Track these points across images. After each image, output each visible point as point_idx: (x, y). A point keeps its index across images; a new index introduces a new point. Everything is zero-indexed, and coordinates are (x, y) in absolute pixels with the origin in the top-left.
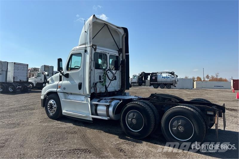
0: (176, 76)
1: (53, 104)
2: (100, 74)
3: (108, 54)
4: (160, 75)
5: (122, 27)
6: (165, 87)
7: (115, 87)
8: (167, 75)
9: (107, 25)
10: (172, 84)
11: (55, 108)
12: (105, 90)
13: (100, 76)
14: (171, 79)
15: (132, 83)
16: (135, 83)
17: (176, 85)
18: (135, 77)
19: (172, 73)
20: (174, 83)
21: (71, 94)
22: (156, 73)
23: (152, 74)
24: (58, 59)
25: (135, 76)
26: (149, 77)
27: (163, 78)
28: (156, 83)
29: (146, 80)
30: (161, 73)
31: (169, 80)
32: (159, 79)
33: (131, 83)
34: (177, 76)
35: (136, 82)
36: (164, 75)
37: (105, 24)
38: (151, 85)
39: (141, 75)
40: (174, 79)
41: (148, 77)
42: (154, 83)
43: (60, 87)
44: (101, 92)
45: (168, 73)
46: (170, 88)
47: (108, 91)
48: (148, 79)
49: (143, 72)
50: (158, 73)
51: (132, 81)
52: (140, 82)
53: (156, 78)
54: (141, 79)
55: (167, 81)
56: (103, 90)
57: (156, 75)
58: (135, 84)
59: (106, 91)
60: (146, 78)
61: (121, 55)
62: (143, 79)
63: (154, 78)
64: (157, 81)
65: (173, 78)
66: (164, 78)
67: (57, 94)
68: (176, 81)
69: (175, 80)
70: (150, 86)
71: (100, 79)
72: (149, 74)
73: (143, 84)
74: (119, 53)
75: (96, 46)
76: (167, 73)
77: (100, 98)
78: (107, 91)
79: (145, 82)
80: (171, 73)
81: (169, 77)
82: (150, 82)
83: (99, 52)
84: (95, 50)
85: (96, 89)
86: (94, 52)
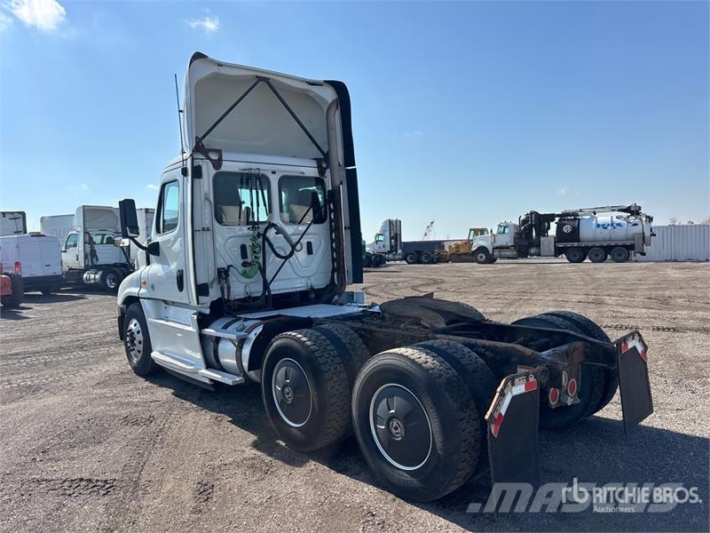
0: (644, 219)
1: (136, 333)
2: (242, 241)
3: (274, 173)
4: (588, 217)
5: (326, 82)
6: (609, 257)
7: (309, 278)
8: (614, 218)
9: (266, 80)
10: (631, 247)
11: (140, 342)
12: (262, 290)
13: (243, 248)
14: (627, 228)
15: (497, 248)
16: (508, 248)
17: (646, 248)
18: (507, 231)
19: (634, 211)
20: (638, 243)
21: (174, 303)
22: (575, 214)
23: (563, 216)
24: (120, 202)
25: (505, 227)
26: (553, 226)
27: (601, 228)
28: (576, 244)
29: (542, 239)
30: (595, 213)
31: (619, 234)
32: (587, 233)
33: (494, 249)
34: (650, 219)
35: (510, 244)
36: (603, 218)
37: (257, 77)
38: (558, 252)
39: (524, 222)
40: (638, 229)
41: (549, 228)
42: (569, 245)
43: (145, 283)
44: (250, 297)
45: (619, 211)
46: (627, 260)
47: (272, 293)
48: (549, 234)
49: (532, 213)
50: (581, 211)
51: (494, 242)
52: (523, 243)
53: (576, 231)
54: (523, 236)
55: (613, 236)
56: (257, 289)
57: (575, 219)
58: (507, 253)
59: (264, 292)
60: (543, 231)
61: (328, 173)
62: (534, 234)
63: (567, 229)
64: (578, 240)
65: (635, 225)
66: (604, 226)
67: (139, 302)
68: (647, 234)
69: (643, 233)
70: (556, 256)
71: (244, 255)
72: (551, 217)
73: (533, 251)
74: (319, 167)
75: (219, 152)
76: (613, 209)
77: (235, 316)
78: (269, 292)
79: (538, 246)
80: (627, 210)
81: (619, 225)
82: (555, 242)
83: (236, 170)
84: (217, 164)
85: (229, 288)
86: (213, 172)
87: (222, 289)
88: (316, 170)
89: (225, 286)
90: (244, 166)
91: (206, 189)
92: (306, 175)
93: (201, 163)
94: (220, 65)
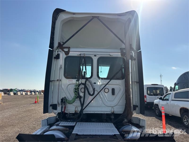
3: (95, 56)
7: (112, 107)
9: (97, 17)
37: (93, 16)
74: (122, 52)
75: (69, 48)
83: (76, 55)
84: (67, 53)
85: (65, 108)
86: (65, 56)
87: (62, 107)
88: (120, 54)
89: (64, 106)
90: (79, 53)
91: (61, 63)
92: (113, 56)
93: (60, 53)
94: (74, 14)
